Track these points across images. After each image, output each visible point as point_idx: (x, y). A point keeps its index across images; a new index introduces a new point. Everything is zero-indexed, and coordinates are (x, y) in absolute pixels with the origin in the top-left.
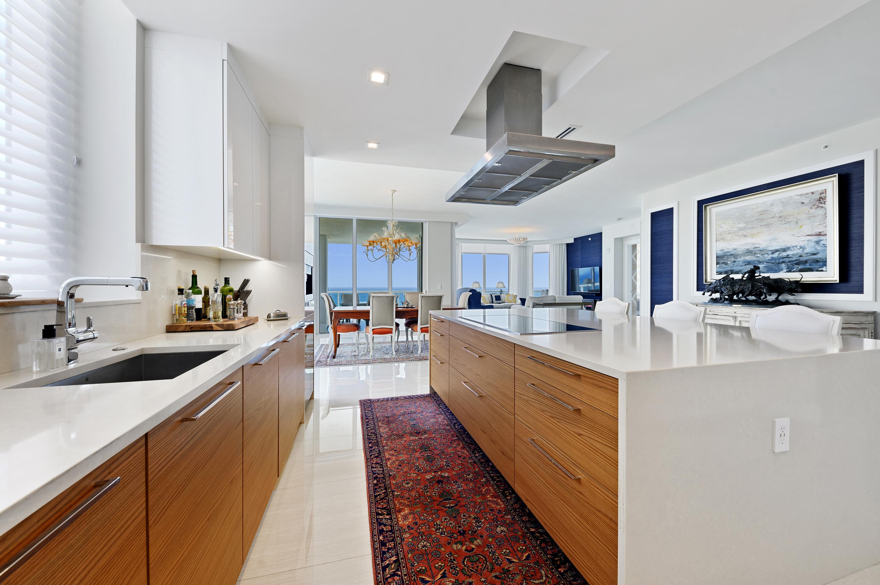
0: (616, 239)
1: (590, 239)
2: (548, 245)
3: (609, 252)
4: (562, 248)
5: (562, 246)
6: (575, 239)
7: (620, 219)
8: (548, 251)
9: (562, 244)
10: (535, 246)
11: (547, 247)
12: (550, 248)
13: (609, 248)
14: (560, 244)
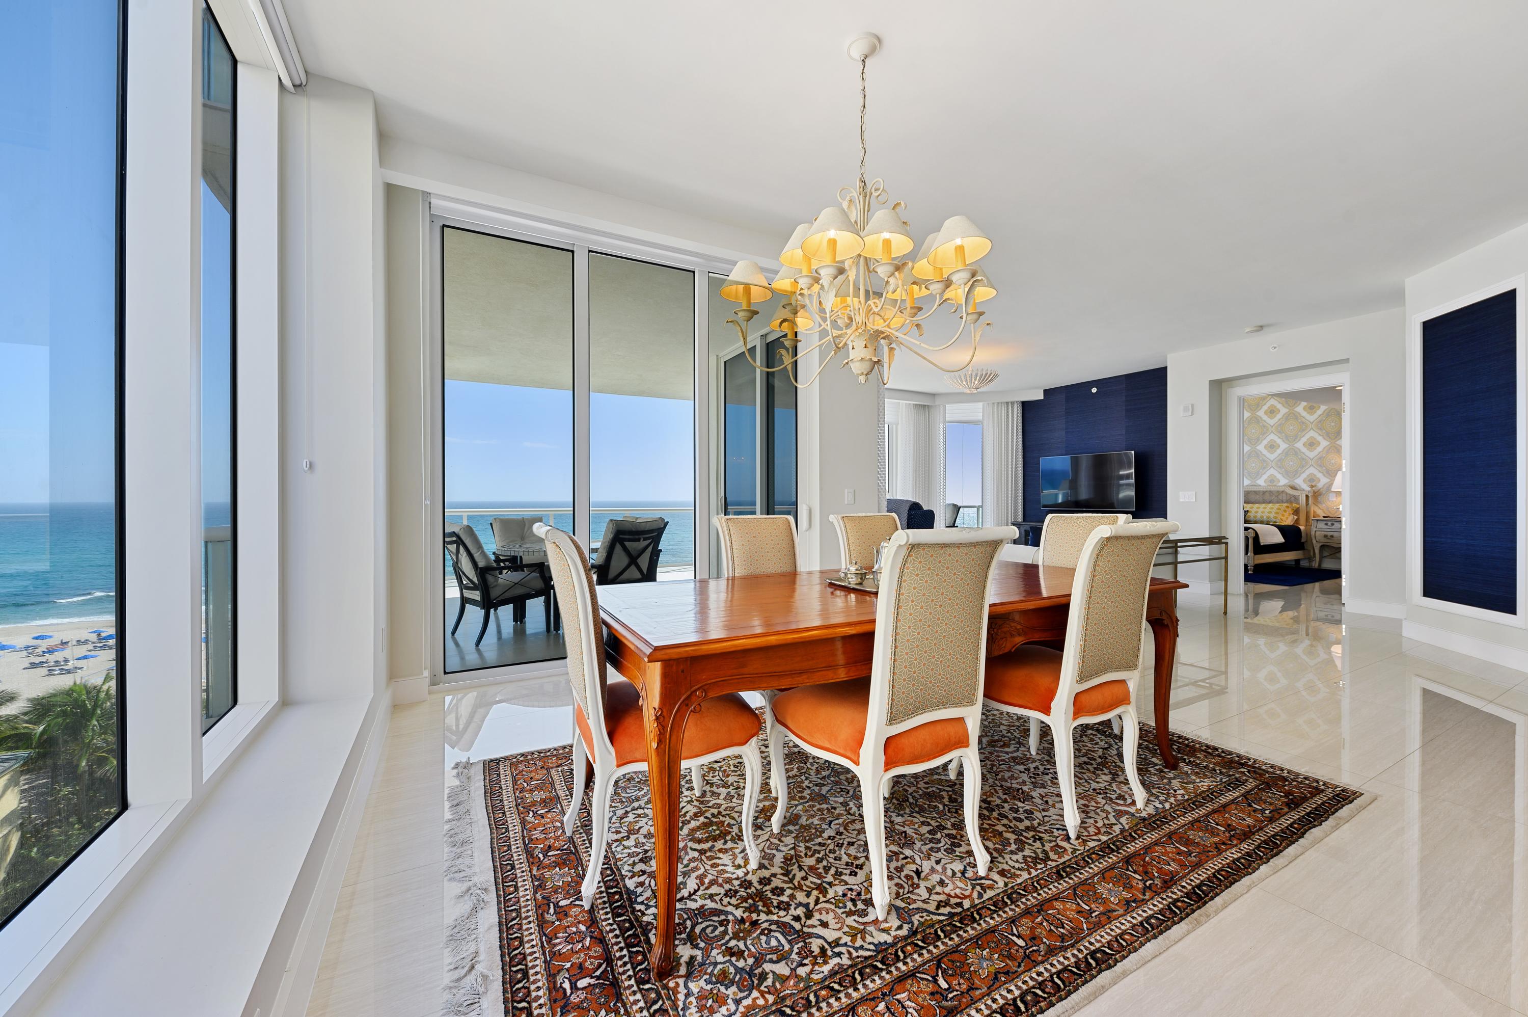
0: (1211, 382)
1: (1094, 390)
2: (980, 405)
3: (1192, 413)
4: (1013, 411)
5: (1012, 408)
6: (1045, 391)
7: (1261, 327)
8: (980, 418)
9: (1013, 403)
10: (948, 407)
11: (976, 410)
12: (983, 412)
13: (1193, 406)
14: (1007, 403)
